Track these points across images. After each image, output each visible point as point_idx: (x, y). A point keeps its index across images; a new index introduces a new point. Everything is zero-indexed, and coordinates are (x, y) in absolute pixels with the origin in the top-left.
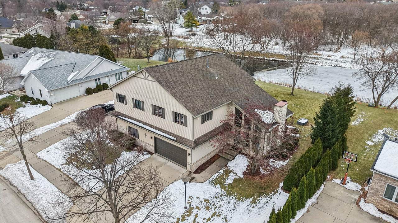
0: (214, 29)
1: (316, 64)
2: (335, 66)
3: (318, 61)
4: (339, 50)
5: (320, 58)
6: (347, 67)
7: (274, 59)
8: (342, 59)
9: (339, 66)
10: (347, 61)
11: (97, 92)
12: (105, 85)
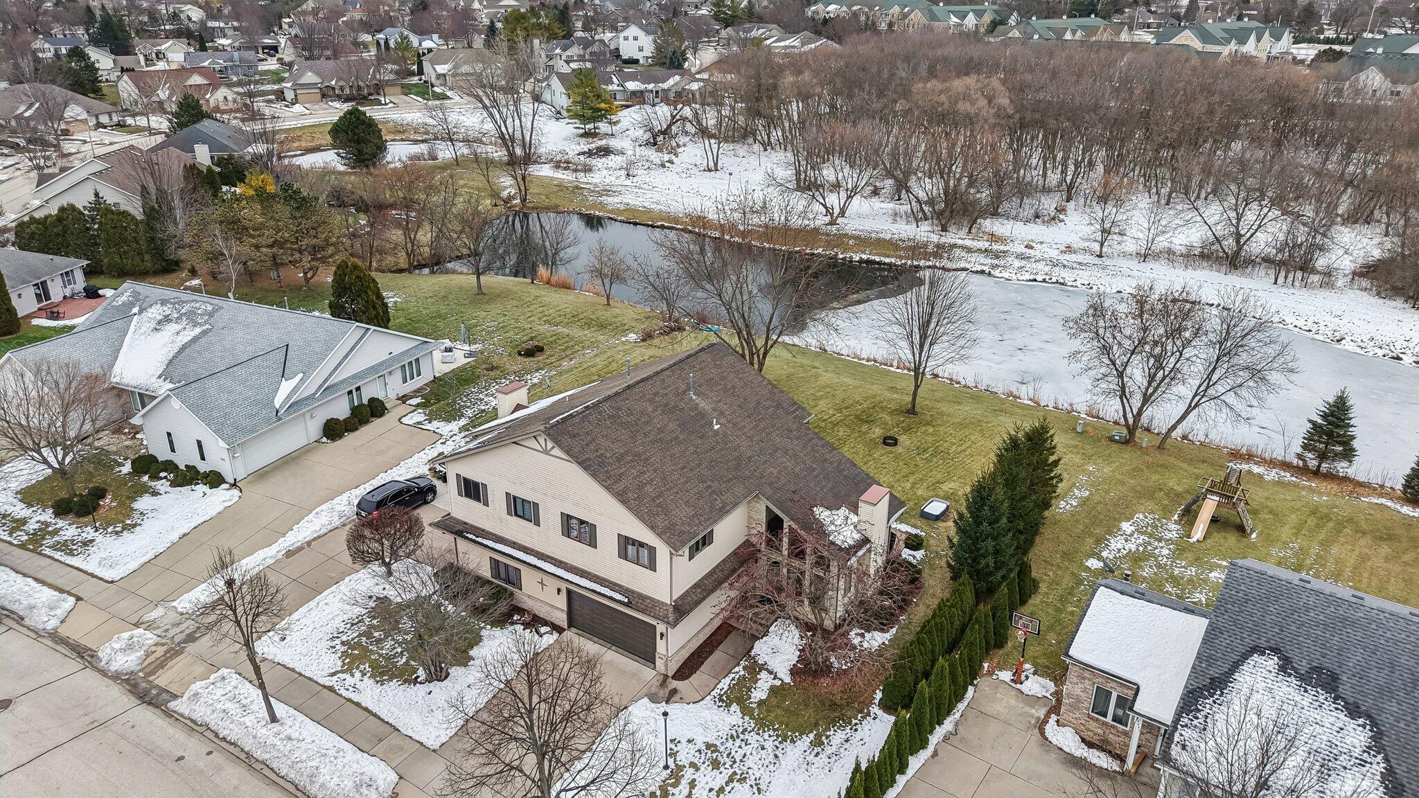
0: (669, 126)
1: (989, 274)
2: (1044, 281)
3: (996, 262)
4: (1061, 216)
5: (1004, 252)
6: (1078, 283)
7: (864, 257)
8: (1067, 257)
9: (1057, 282)
10: (1080, 264)
11: (357, 429)
12: (376, 404)
